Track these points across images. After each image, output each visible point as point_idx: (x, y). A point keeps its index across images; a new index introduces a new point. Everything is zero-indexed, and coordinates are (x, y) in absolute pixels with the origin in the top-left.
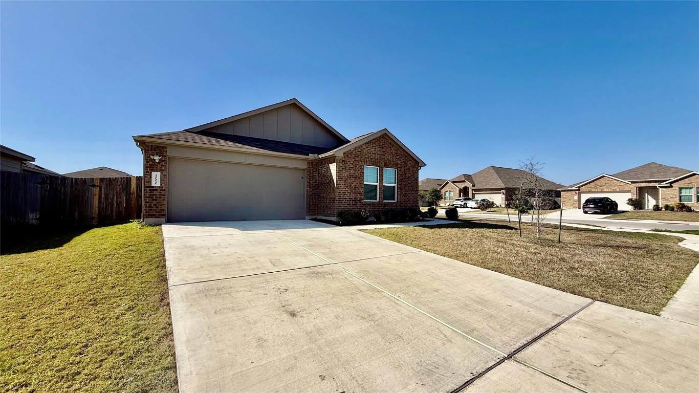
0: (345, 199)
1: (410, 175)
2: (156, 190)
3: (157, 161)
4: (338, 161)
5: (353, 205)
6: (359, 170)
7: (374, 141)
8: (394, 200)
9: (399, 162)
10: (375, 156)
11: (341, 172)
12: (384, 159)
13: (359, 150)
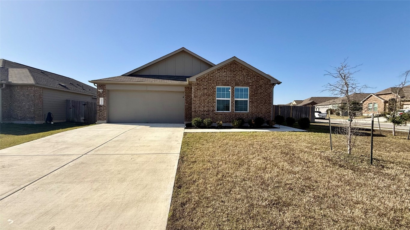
0: (200, 110)
1: (262, 91)
2: (102, 107)
3: (101, 92)
4: (194, 84)
5: (206, 114)
6: (211, 90)
7: (225, 68)
8: (247, 111)
9: (250, 81)
10: (227, 78)
11: (197, 92)
12: (235, 80)
13: (212, 75)
